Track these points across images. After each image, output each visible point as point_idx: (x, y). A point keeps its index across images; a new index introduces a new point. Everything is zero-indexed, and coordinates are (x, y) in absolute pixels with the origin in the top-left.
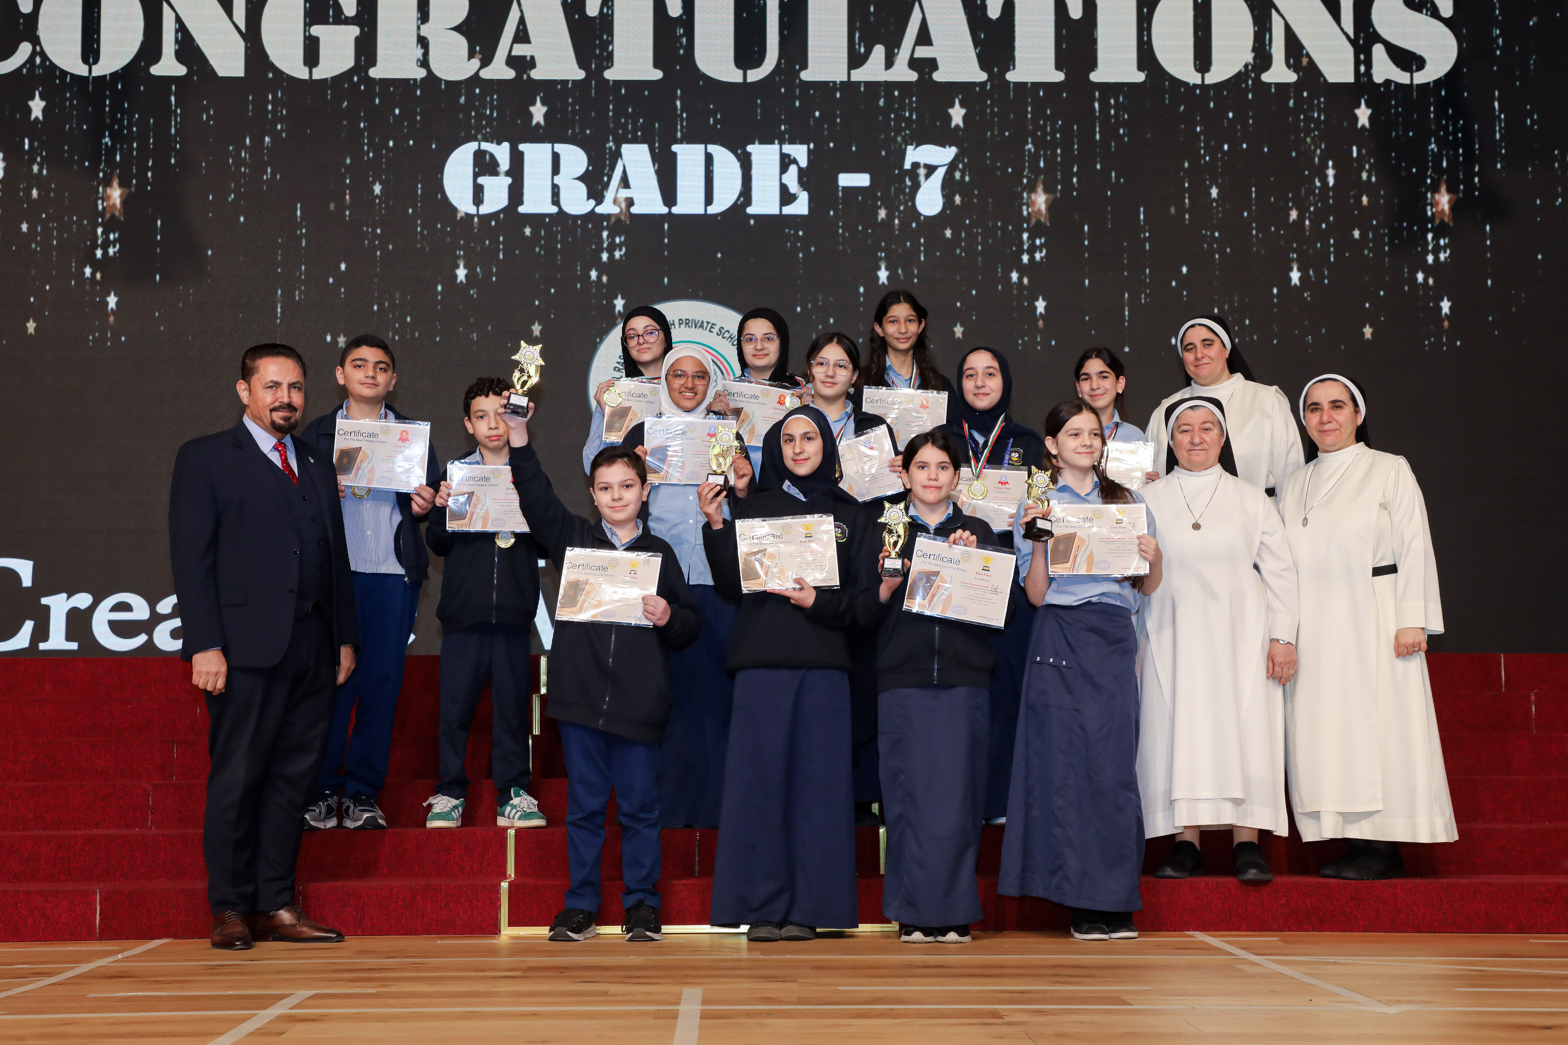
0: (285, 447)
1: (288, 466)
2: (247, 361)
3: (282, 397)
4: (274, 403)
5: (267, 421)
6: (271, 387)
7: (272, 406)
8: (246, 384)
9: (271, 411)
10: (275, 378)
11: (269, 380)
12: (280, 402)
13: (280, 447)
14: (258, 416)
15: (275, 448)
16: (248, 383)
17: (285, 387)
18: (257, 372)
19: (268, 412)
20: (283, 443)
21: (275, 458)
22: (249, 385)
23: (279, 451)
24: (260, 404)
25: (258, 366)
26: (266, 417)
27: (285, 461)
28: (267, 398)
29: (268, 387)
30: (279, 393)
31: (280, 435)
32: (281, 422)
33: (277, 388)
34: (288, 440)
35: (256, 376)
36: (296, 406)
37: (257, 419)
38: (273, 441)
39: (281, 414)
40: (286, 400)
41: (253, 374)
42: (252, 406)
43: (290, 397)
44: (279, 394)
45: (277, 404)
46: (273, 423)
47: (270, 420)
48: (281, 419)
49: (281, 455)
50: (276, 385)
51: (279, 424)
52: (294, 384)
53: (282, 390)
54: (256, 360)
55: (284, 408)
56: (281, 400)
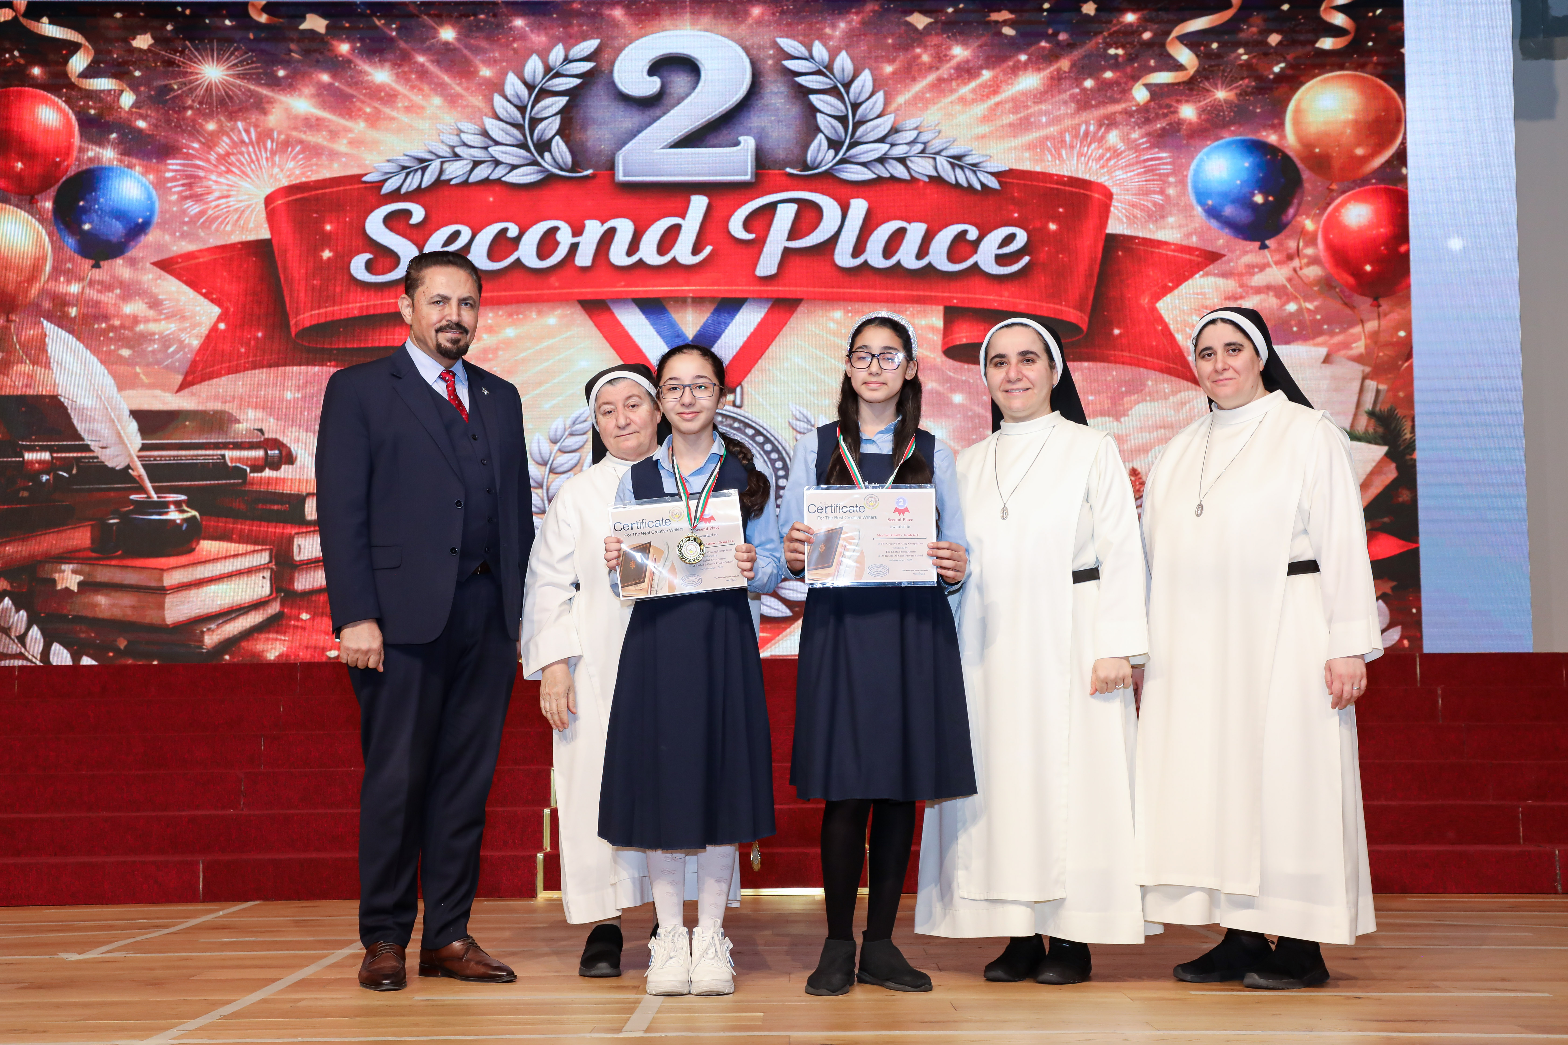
0: (454, 375)
1: (457, 397)
2: (412, 271)
3: (450, 315)
4: (441, 321)
5: (432, 344)
6: (438, 302)
7: (438, 326)
8: (409, 300)
9: (437, 331)
10: (443, 292)
11: (435, 293)
12: (448, 321)
13: (448, 376)
14: (421, 337)
15: (442, 377)
16: (412, 297)
17: (454, 303)
18: (422, 283)
19: (433, 333)
20: (452, 372)
21: (441, 388)
22: (413, 300)
23: (446, 381)
24: (424, 322)
25: (424, 277)
26: (431, 339)
27: (453, 392)
28: (433, 315)
29: (434, 303)
30: (446, 309)
31: (448, 362)
32: (448, 345)
33: (445, 303)
34: (458, 368)
35: (420, 289)
36: (466, 326)
37: (421, 342)
38: (439, 369)
39: (449, 335)
40: (454, 318)
41: (417, 287)
42: (415, 326)
43: (459, 315)
44: (447, 311)
45: (444, 323)
46: (439, 346)
47: (435, 343)
48: (448, 341)
49: (448, 387)
50: (443, 300)
51: (446, 348)
52: (465, 299)
53: (450, 306)
54: (421, 269)
55: (451, 328)
56: (448, 318)
